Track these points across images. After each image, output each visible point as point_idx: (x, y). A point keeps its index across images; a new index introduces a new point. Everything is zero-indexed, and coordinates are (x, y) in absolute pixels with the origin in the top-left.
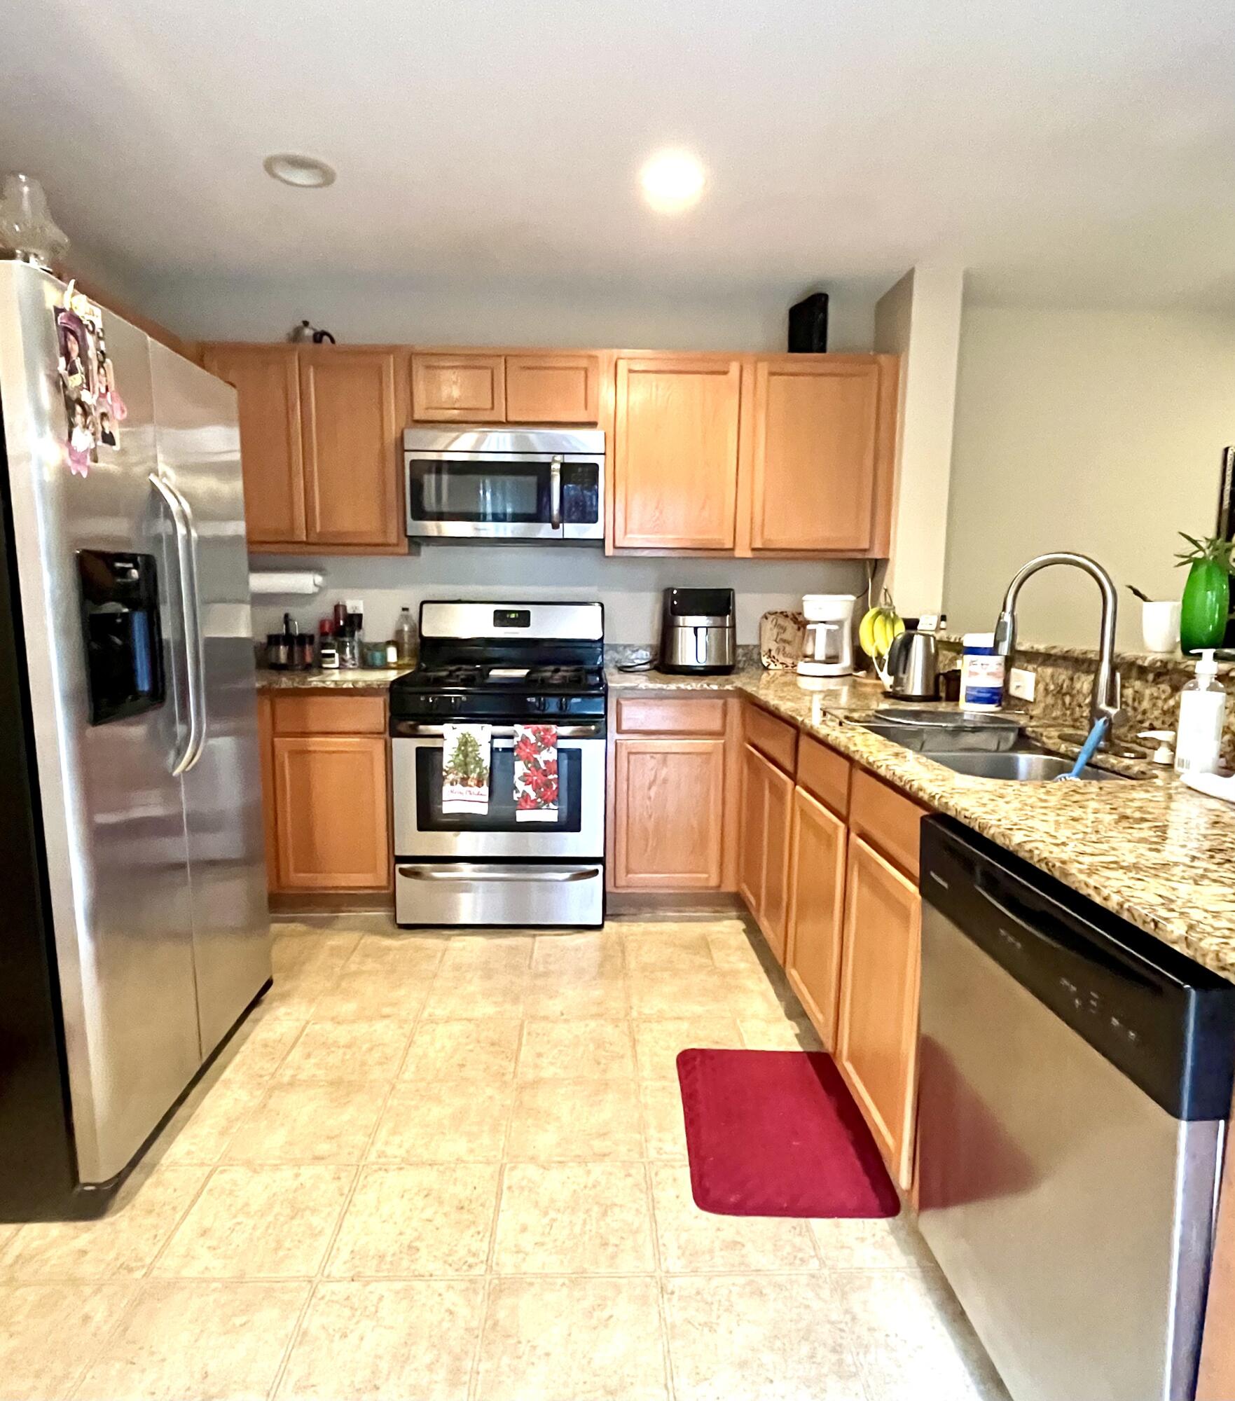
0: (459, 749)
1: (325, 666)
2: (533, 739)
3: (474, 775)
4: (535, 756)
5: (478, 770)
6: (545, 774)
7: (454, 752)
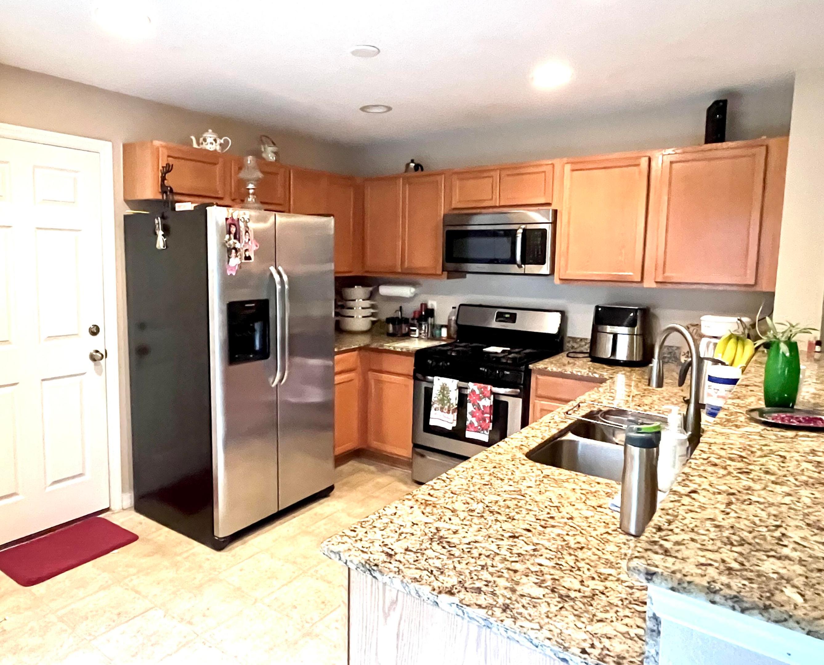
0: (441, 391)
1: (412, 336)
2: (478, 392)
3: (446, 407)
4: (478, 402)
5: (448, 404)
6: (483, 413)
7: (438, 392)
